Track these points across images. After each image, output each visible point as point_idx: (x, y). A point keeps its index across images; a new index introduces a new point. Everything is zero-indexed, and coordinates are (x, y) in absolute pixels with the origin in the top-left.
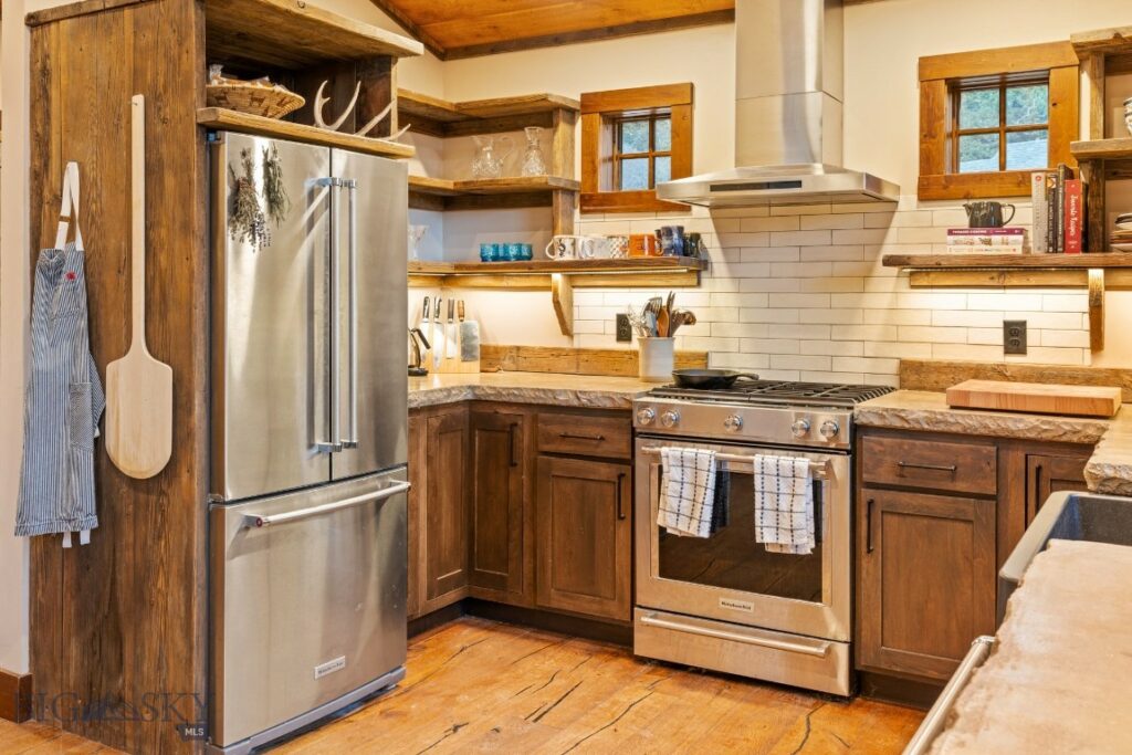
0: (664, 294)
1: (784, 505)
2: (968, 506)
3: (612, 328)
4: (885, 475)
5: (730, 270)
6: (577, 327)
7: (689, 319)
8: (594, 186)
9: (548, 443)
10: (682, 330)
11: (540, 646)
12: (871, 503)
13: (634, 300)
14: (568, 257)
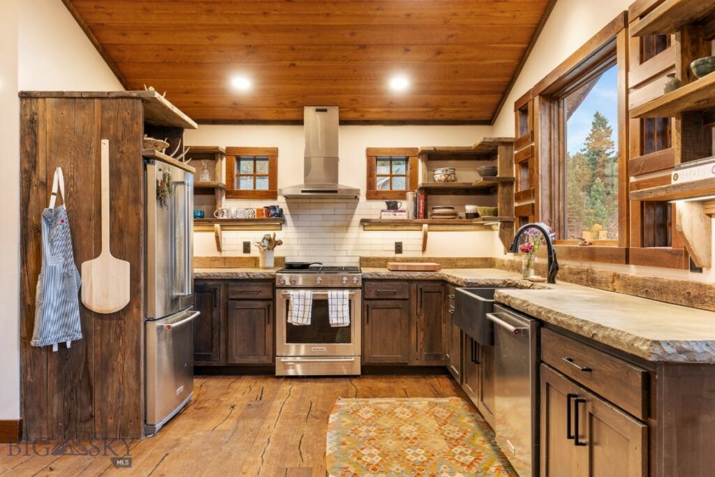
0: (271, 233)
1: (340, 309)
2: (400, 303)
3: (241, 248)
4: (372, 296)
5: (294, 224)
6: (223, 248)
7: (280, 243)
8: (232, 187)
9: (233, 295)
10: (277, 248)
11: (233, 380)
12: (368, 306)
13: (256, 236)
14: (225, 217)
